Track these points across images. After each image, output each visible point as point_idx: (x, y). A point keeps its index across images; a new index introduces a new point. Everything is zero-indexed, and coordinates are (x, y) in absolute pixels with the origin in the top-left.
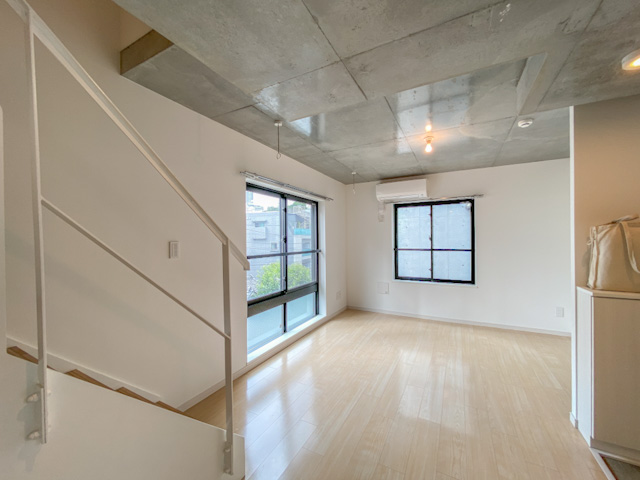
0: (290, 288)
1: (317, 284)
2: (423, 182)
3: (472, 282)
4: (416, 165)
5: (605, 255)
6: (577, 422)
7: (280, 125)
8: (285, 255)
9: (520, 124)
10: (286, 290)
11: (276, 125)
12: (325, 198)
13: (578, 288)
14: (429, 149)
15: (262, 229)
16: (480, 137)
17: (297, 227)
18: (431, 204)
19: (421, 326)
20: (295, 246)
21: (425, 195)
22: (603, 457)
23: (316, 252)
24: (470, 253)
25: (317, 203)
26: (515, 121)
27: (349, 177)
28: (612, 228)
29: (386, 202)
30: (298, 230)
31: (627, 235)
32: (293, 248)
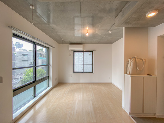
0: (37, 79)
1: (49, 76)
2: (82, 45)
3: (92, 72)
4: (81, 40)
5: (132, 66)
6: (124, 108)
7: (34, 8)
8: (35, 67)
9: (109, 32)
10: (36, 81)
11: (31, 7)
12: (52, 47)
13: (125, 74)
14: (87, 35)
15: (26, 57)
16: (99, 34)
17: (40, 57)
18: (83, 52)
19: (81, 85)
20: (39, 63)
21: (82, 49)
22: (132, 117)
23: (48, 65)
24: (92, 65)
25: (49, 48)
26: (108, 31)
27: (60, 41)
28: (133, 59)
29: (72, 50)
30: (40, 58)
31: (137, 61)
32: (38, 64)
